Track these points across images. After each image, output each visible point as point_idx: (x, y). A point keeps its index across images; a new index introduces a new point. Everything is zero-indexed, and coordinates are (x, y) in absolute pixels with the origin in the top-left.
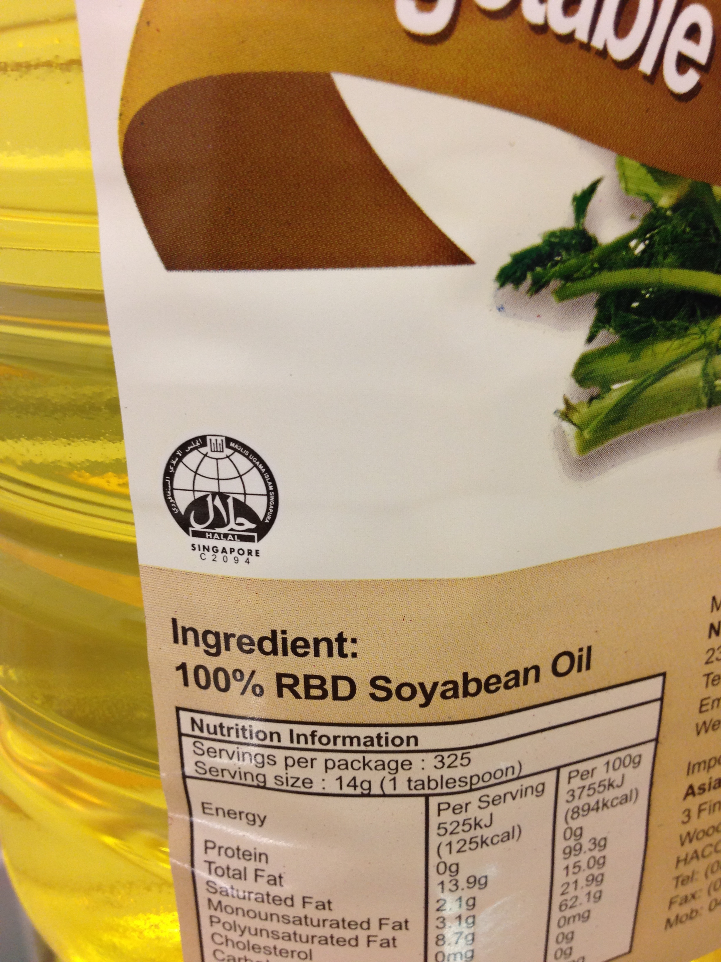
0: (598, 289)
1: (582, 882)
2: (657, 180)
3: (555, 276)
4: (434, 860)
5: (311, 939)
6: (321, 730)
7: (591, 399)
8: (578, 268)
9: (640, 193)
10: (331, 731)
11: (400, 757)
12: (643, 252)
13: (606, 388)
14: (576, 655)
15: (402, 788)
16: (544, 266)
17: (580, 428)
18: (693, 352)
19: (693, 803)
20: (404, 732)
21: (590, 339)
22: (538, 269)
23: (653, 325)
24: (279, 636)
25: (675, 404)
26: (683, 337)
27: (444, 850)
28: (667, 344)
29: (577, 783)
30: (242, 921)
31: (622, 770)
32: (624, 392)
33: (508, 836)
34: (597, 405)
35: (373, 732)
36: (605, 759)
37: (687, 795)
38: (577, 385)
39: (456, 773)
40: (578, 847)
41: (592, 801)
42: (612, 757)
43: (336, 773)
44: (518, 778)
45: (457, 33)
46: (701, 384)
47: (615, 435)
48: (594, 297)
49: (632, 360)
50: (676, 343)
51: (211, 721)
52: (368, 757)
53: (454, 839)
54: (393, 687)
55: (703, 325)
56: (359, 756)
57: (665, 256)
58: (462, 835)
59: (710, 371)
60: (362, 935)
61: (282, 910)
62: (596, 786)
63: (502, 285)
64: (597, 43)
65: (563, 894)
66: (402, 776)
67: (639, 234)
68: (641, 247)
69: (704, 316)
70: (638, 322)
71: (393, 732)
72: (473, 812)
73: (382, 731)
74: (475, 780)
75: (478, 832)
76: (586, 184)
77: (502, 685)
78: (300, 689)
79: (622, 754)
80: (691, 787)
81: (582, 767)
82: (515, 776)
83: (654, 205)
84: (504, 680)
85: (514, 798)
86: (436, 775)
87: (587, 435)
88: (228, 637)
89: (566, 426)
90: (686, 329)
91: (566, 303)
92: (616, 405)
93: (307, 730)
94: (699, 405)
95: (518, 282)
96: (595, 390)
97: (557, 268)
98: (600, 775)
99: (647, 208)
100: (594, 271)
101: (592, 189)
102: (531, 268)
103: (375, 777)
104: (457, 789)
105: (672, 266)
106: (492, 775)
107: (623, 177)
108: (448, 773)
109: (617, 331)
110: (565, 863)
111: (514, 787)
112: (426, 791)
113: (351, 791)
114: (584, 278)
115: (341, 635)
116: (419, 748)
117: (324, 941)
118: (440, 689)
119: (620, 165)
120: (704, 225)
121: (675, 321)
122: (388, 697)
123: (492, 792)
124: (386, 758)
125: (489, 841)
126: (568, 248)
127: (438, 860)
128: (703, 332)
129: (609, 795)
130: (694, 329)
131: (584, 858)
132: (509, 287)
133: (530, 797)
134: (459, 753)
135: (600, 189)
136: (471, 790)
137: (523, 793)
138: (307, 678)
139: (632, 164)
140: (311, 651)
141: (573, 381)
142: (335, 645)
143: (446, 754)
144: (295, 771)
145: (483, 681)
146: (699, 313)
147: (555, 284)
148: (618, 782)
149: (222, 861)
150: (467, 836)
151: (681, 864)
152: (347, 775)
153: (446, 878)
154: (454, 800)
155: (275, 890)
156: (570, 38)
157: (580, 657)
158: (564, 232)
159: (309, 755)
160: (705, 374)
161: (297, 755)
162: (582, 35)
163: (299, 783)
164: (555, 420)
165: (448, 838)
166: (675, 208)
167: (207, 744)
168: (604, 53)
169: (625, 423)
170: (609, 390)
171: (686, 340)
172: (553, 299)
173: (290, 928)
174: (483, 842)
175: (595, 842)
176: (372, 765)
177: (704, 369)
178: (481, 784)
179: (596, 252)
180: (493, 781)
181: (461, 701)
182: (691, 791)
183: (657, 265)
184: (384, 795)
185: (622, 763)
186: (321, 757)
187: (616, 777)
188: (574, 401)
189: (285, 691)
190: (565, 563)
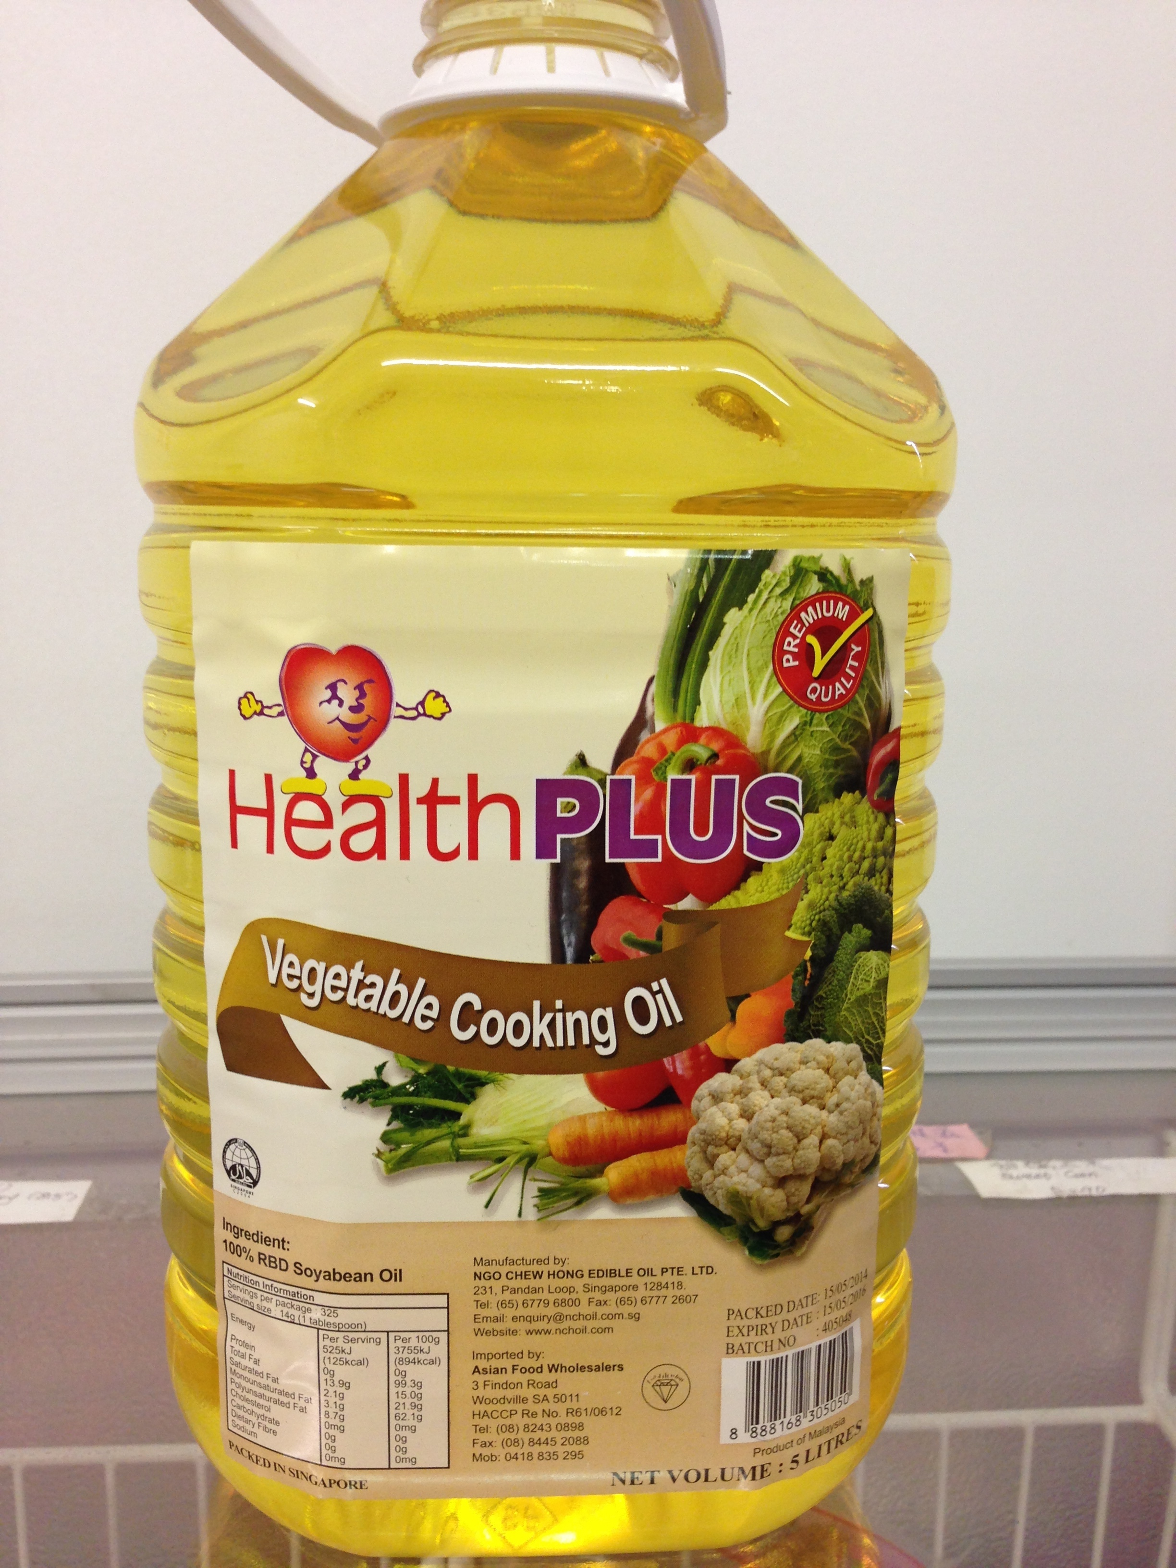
0: (391, 1104)
1: (408, 1406)
2: (416, 1063)
3: (370, 1097)
4: (322, 1366)
5: (269, 1400)
6: (275, 1284)
7: (391, 1151)
8: (381, 1095)
9: (408, 1067)
10: (279, 1286)
11: (307, 1306)
12: (414, 1090)
13: (398, 1145)
14: (393, 1272)
15: (308, 1323)
16: (364, 1092)
17: (387, 1162)
18: (445, 1135)
19: (480, 1378)
20: (309, 1293)
21: (389, 1124)
22: (361, 1094)
23: (421, 1121)
24: (260, 1234)
25: (437, 1157)
26: (438, 1128)
27: (327, 1361)
28: (430, 1130)
29: (399, 1343)
30: (244, 1383)
31: (427, 1344)
32: (408, 1149)
33: (360, 1363)
34: (393, 1153)
35: (296, 1290)
36: (416, 1334)
37: (474, 1372)
38: (383, 1144)
39: (332, 1320)
40: (404, 1382)
41: (412, 1357)
42: (421, 1334)
43: (280, 1308)
44: (365, 1331)
45: (322, 1007)
46: (451, 1150)
47: (405, 1168)
48: (390, 1107)
49: (412, 1135)
50: (435, 1130)
51: (235, 1271)
52: (294, 1302)
53: (332, 1356)
54: (303, 1269)
55: (449, 1123)
56: (289, 1301)
57: (426, 1093)
58: (335, 1355)
59: (455, 1144)
60: (292, 1402)
61: (258, 1379)
62: (413, 1348)
63: (345, 1098)
64: (381, 1011)
65: (396, 1409)
66: (308, 1315)
67: (411, 1083)
68: (412, 1088)
69: (449, 1120)
70: (412, 1120)
71: (304, 1292)
72: (340, 1343)
73: (299, 1290)
74: (341, 1326)
75: (343, 1355)
76: (381, 1063)
77: (352, 1279)
78: (267, 1261)
79: (427, 1334)
80: (476, 1367)
81: (403, 1335)
82: (363, 1330)
83: (416, 1072)
84: (353, 1277)
85: (363, 1342)
86: (322, 1318)
87: (390, 1166)
88: (242, 1230)
89: (378, 1160)
90: (440, 1124)
91: (376, 1108)
92: (405, 1154)
93: (269, 1283)
94: (451, 1160)
95: (352, 1098)
96: (393, 1147)
97: (371, 1094)
98: (413, 1343)
99: (413, 1073)
100: (389, 1096)
101: (384, 1065)
102: (358, 1093)
103: (297, 1313)
104: (332, 1329)
105: (430, 1097)
106: (350, 1326)
107: (399, 1061)
108: (328, 1319)
109: (402, 1122)
110: (396, 1390)
111: (363, 1335)
112: (318, 1326)
113: (285, 1318)
114: (384, 1098)
115: (283, 1239)
116: (314, 1302)
117: (276, 1402)
118: (322, 1274)
119: (396, 1057)
120: (445, 1081)
121: (433, 1121)
122: (301, 1274)
123: (351, 1335)
124: (301, 1304)
125: (350, 1362)
126: (375, 1086)
127: (324, 1366)
128: (450, 1127)
129: (422, 1356)
130: (444, 1125)
131: (408, 1390)
132: (348, 1100)
133: (372, 1345)
134: (332, 1309)
135: (387, 1065)
136: (339, 1331)
137: (368, 1340)
138: (270, 1257)
139: (402, 1057)
140: (272, 1243)
141: (381, 1142)
142: (281, 1243)
143: (326, 1308)
144: (265, 1303)
145: (343, 1275)
146: (446, 1118)
147: (370, 1100)
148: (426, 1350)
149: (237, 1347)
150: (338, 1356)
151: (477, 1417)
152: (285, 1310)
153: (328, 1377)
154: (331, 1334)
155: (256, 1367)
156: (369, 1010)
157: (396, 1274)
158: (372, 1081)
159: (270, 1296)
160: (452, 1145)
161: (265, 1295)
162: (374, 1009)
163: (266, 1310)
164: (373, 1157)
165: (328, 1355)
166: (428, 1073)
167: (233, 1282)
168: (385, 1015)
169: (410, 1163)
170: (400, 1147)
171: (440, 1129)
172: (370, 1107)
173: (262, 1391)
174: (347, 1362)
175: (415, 1384)
176: (295, 1307)
177: (452, 1143)
178: (343, 1329)
179: (389, 1089)
180: (350, 1329)
181: (332, 1282)
182: (476, 1370)
183: (421, 1096)
184: (300, 1324)
185: (427, 1339)
186: (275, 1298)
187: (425, 1346)
188: (382, 1150)
189: (261, 1261)
190: (384, 1224)
